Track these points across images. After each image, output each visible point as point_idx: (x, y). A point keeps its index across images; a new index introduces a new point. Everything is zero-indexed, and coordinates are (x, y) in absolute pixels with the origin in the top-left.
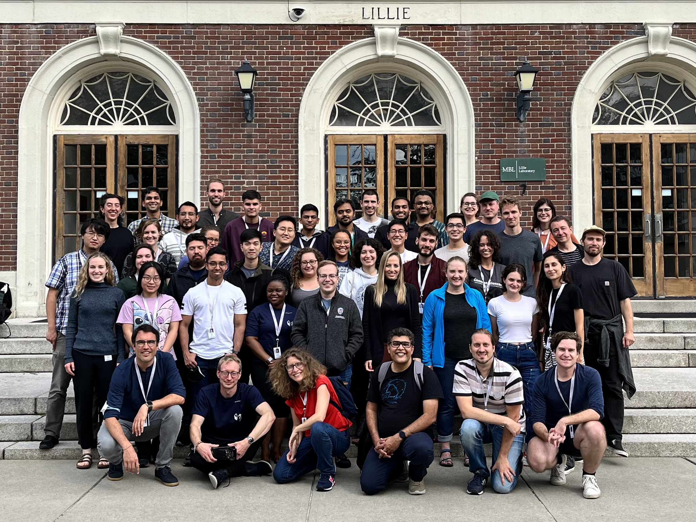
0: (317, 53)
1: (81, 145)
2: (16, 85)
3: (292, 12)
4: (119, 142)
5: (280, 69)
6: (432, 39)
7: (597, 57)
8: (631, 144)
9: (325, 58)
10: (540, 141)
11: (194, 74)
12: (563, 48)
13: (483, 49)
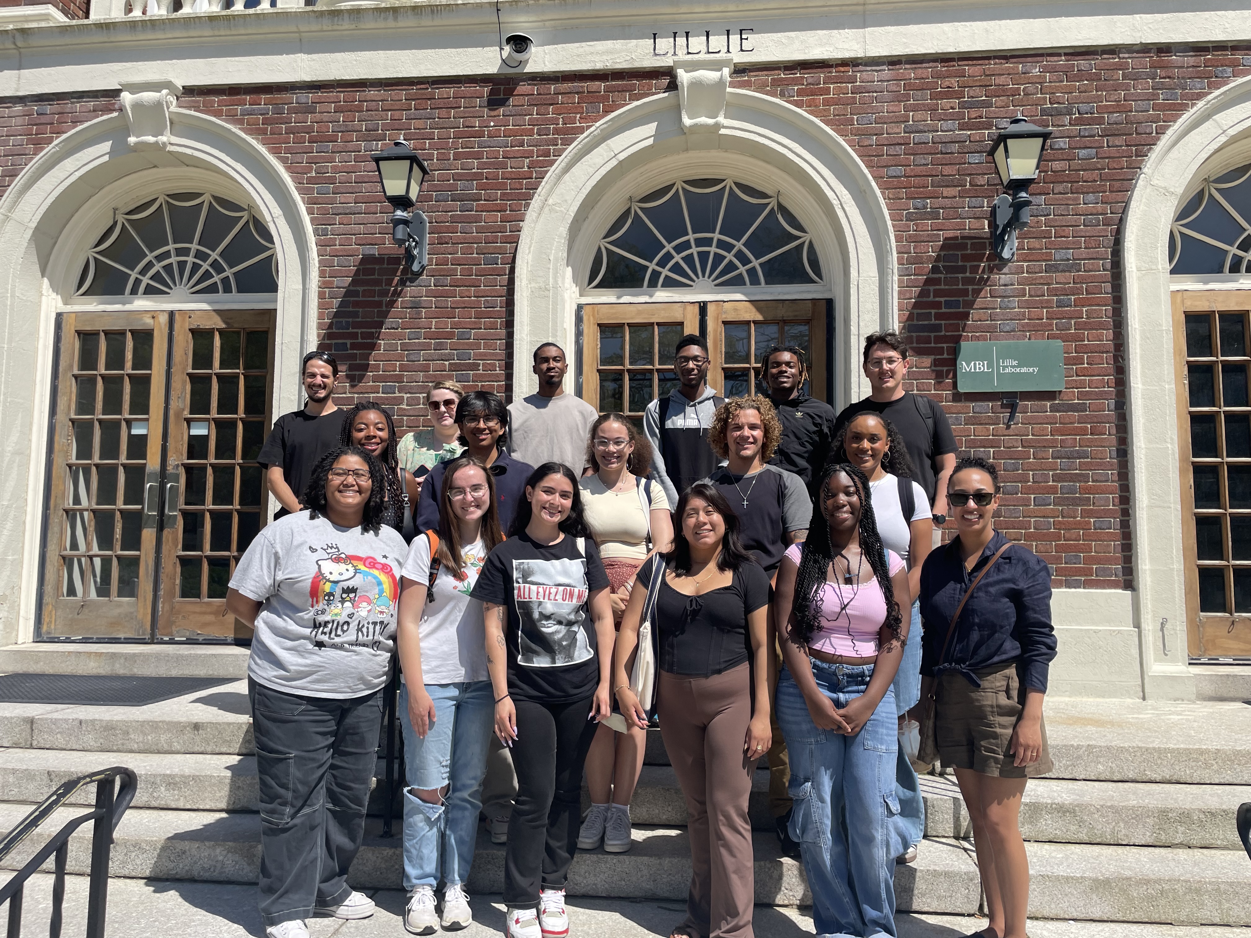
0: (557, 131)
1: (106, 333)
3: (507, 46)
4: (176, 327)
5: (482, 166)
6: (800, 93)
7: (1179, 116)
9: (572, 141)
10: (1047, 304)
11: (310, 181)
12: (1099, 99)
13: (915, 109)
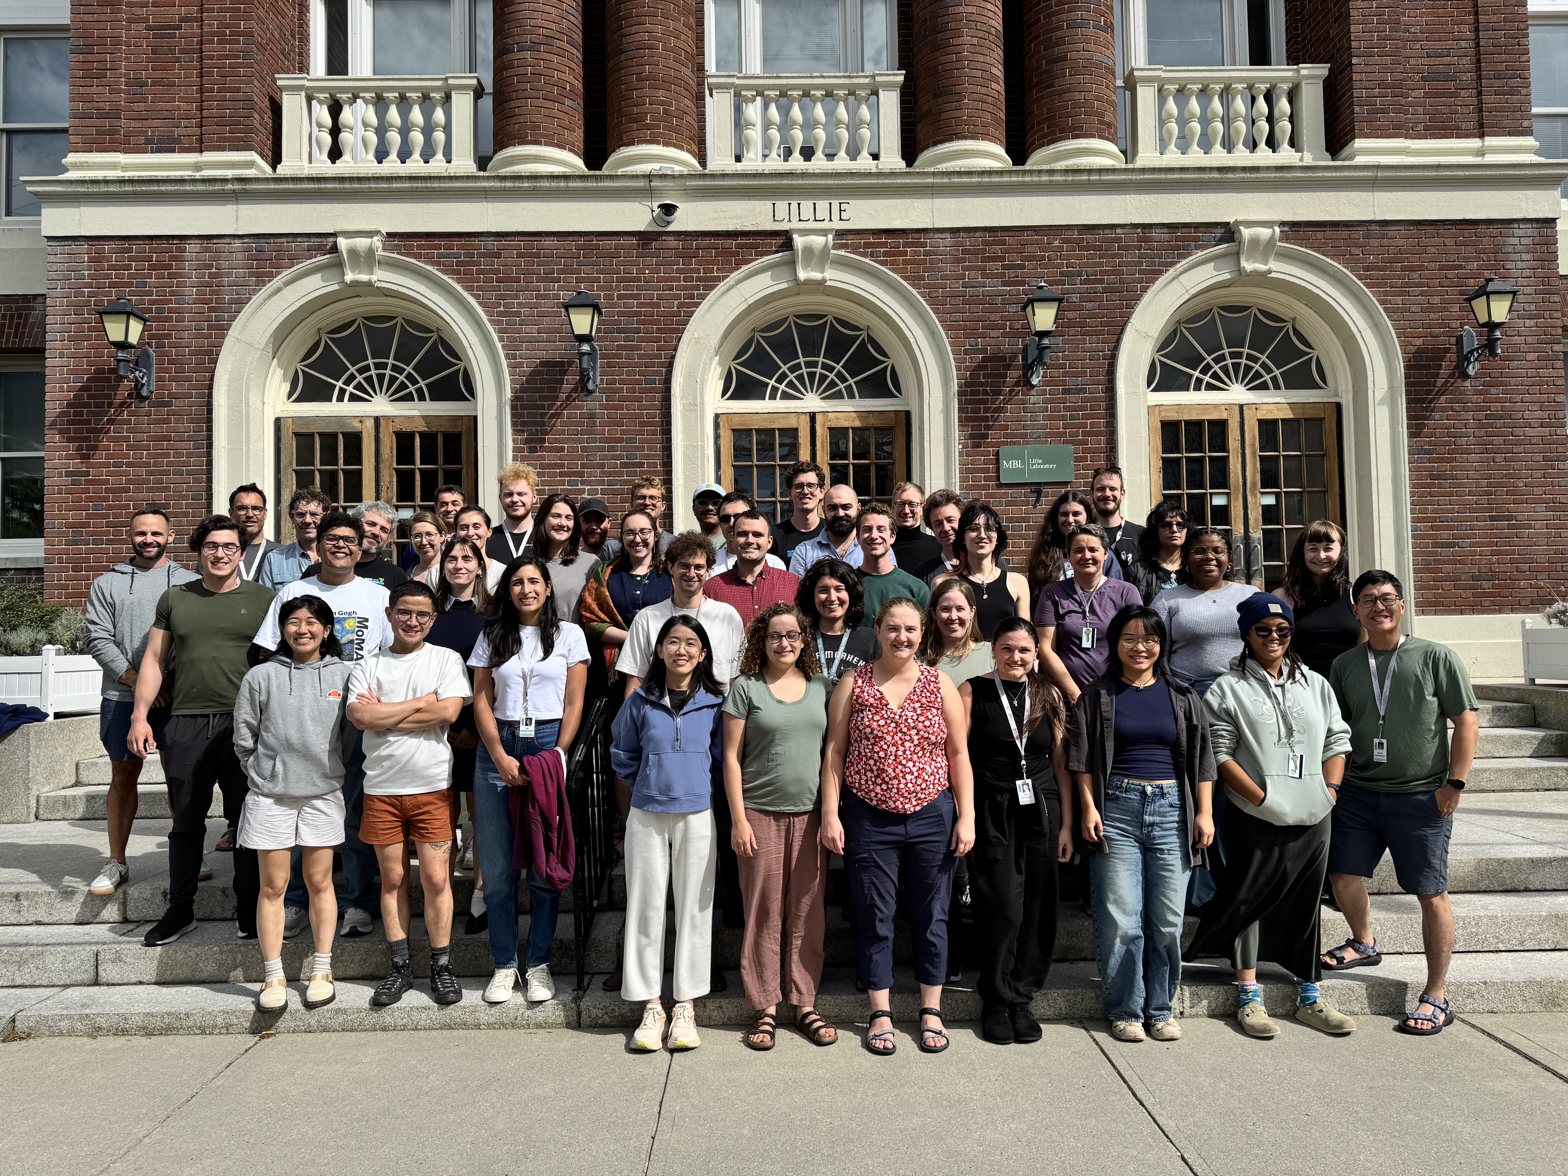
0: (699, 279)
1: (320, 434)
2: (210, 336)
3: (657, 210)
4: (381, 429)
5: (641, 305)
6: (885, 254)
7: (1157, 279)
8: (1211, 422)
9: (712, 288)
10: (1063, 418)
11: (500, 314)
12: (1101, 265)
13: (969, 268)
